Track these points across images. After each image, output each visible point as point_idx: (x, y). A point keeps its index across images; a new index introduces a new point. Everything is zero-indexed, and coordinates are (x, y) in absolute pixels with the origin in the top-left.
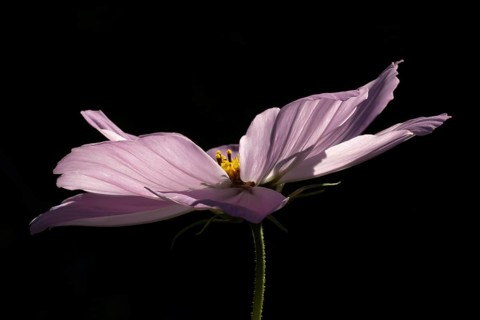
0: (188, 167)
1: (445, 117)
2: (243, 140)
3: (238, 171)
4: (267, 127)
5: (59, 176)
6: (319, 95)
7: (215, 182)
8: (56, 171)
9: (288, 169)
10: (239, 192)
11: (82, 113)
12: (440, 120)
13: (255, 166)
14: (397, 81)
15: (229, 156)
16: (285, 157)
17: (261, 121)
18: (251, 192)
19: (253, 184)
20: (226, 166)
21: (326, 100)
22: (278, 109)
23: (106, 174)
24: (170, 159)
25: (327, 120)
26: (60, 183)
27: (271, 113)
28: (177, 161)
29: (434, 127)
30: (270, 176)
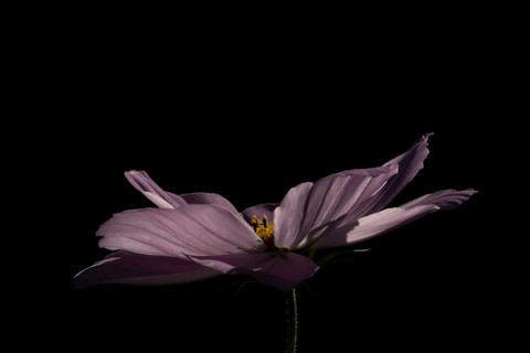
0: (225, 233)
1: (471, 192)
2: (277, 211)
3: (272, 236)
4: (300, 198)
5: (101, 237)
6: (351, 171)
7: (250, 247)
8: (98, 234)
9: (321, 236)
10: (273, 257)
11: (126, 173)
12: (466, 196)
13: (288, 234)
14: (428, 152)
15: (264, 221)
16: (318, 225)
17: (295, 194)
18: (285, 257)
19: (286, 250)
20: (261, 231)
21: (357, 176)
22: (311, 184)
23: (147, 237)
24: (206, 225)
25: (358, 193)
26: (102, 244)
27: (305, 186)
28: (214, 227)
29: (460, 202)
30: (304, 242)
